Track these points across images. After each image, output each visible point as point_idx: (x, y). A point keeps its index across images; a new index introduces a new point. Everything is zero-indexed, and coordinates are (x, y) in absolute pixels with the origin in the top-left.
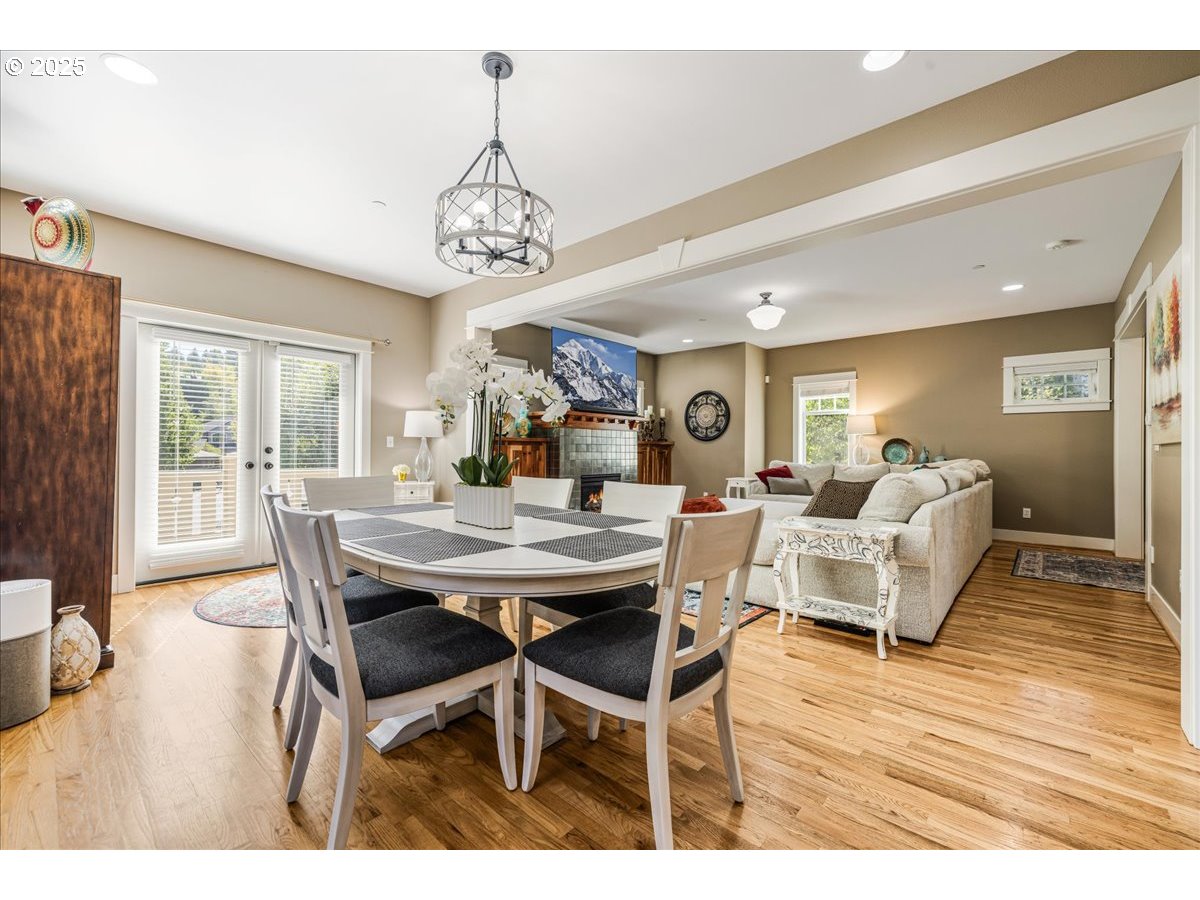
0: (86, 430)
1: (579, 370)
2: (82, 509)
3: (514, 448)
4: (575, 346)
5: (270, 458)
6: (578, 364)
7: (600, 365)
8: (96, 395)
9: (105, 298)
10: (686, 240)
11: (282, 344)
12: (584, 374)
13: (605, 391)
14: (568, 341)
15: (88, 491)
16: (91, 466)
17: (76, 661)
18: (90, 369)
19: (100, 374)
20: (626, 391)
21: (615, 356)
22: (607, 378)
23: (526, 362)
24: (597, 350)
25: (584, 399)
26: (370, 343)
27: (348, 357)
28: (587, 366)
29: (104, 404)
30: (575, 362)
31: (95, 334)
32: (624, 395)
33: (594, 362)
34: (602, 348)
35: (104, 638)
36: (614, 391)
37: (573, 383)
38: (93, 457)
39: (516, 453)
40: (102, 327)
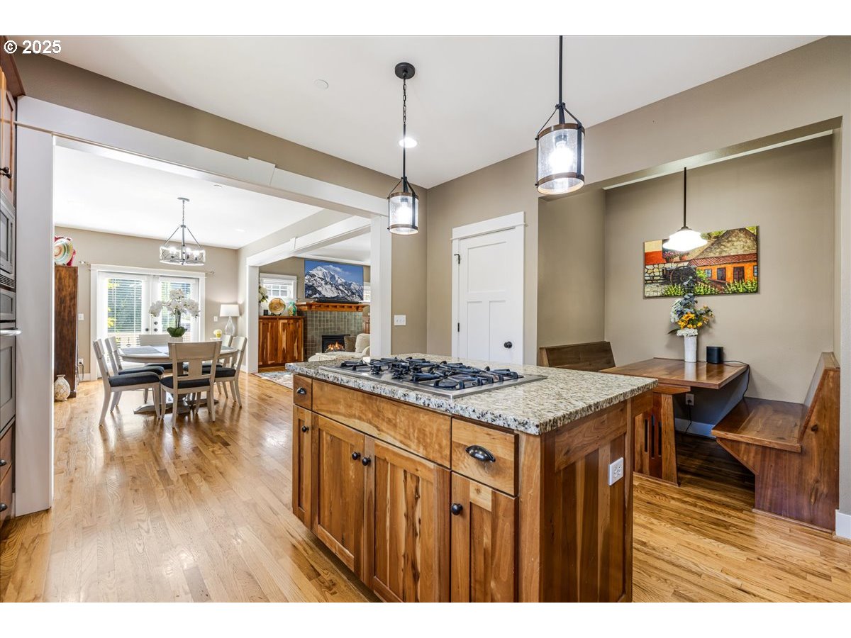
0: (67, 318)
1: (323, 282)
2: (65, 344)
3: (282, 321)
4: (321, 270)
5: (156, 327)
6: (322, 279)
7: (337, 278)
8: (70, 307)
9: (73, 274)
10: (297, 238)
11: (161, 276)
12: (326, 284)
13: (340, 291)
14: (316, 267)
15: (67, 338)
16: (68, 330)
17: (62, 391)
18: (68, 298)
19: (71, 299)
20: (354, 291)
21: (347, 273)
22: (341, 285)
23: (296, 277)
24: (335, 271)
25: (326, 296)
26: (204, 274)
27: (194, 280)
28: (328, 280)
29: (72, 310)
30: (321, 278)
31: (69, 286)
32: (353, 293)
33: (333, 277)
34: (338, 269)
35: (73, 387)
36: (346, 292)
37: (319, 289)
38: (69, 327)
39: (284, 324)
40: (72, 284)
